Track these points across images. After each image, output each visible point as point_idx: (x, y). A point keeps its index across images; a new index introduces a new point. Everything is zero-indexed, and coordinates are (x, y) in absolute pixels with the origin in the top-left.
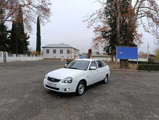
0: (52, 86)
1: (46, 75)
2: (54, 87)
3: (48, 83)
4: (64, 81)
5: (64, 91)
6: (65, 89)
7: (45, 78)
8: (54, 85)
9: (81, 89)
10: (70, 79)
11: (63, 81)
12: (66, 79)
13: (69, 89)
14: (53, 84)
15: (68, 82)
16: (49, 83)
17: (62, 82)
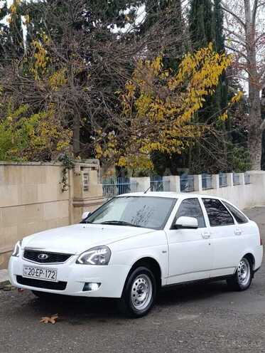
0: (43, 277)
1: (18, 244)
2: (50, 279)
3: (26, 267)
4: (82, 259)
5: (80, 293)
6: (87, 284)
7: (15, 255)
8: (48, 274)
9: (140, 292)
10: (103, 252)
11: (79, 260)
12: (88, 253)
13: (99, 284)
14: (44, 271)
15: (97, 263)
16: (32, 269)
17: (77, 262)
